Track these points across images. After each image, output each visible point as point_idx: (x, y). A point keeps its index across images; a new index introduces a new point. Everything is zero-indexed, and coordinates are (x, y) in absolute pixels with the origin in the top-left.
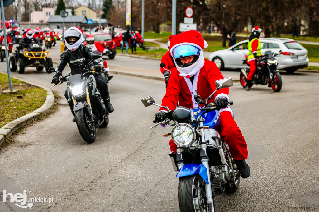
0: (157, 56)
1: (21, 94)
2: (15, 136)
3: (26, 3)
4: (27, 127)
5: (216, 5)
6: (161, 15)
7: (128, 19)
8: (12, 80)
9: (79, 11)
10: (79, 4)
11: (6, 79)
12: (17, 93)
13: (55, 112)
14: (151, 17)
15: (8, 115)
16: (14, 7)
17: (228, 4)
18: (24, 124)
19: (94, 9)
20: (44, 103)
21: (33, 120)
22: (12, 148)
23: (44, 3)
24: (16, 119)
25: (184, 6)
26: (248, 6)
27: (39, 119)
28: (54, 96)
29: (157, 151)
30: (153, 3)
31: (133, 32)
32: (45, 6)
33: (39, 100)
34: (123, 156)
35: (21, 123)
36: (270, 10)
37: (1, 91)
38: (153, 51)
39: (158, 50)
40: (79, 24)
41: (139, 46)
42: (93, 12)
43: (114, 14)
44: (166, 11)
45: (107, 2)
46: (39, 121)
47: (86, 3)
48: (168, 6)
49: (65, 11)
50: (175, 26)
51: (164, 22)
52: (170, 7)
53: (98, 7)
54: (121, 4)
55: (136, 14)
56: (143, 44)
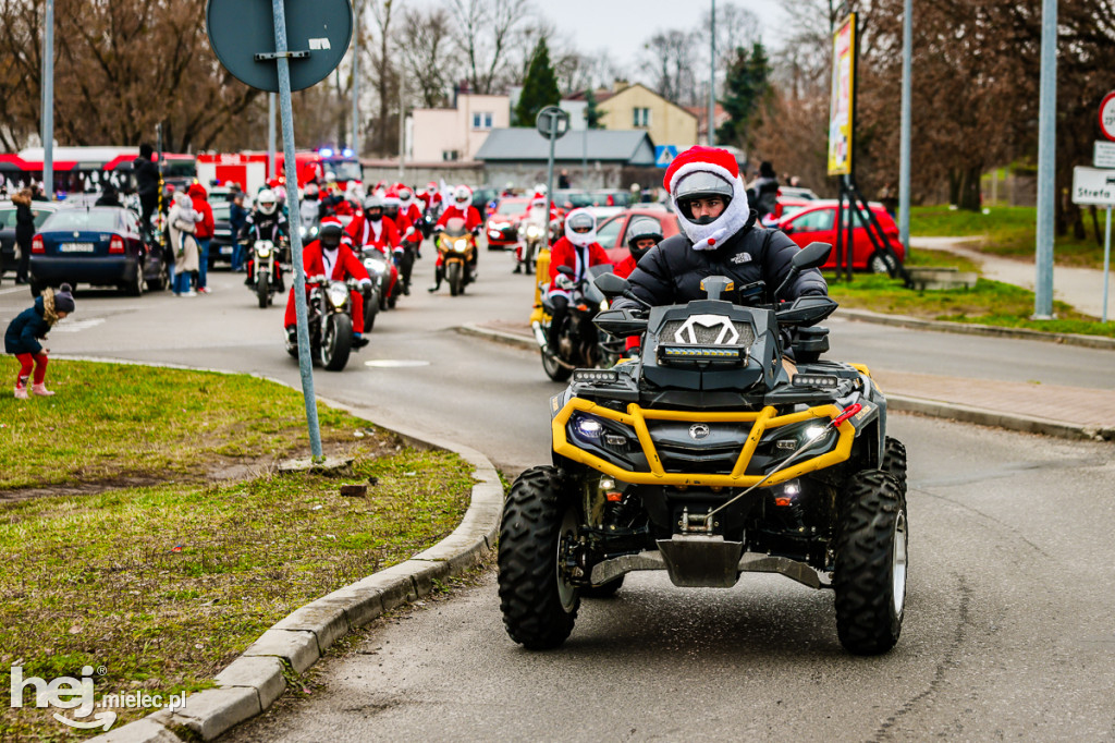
0: (969, 316)
1: (357, 478)
2: (333, 663)
3: (387, 74)
4: (383, 625)
6: (987, 128)
7: (838, 147)
8: (320, 415)
9: (617, 113)
10: (617, 80)
11: (293, 409)
12: (340, 471)
14: (944, 138)
15: (300, 571)
16: (334, 92)
18: (369, 613)
19: (685, 99)
20: (460, 521)
21: (412, 595)
22: (318, 717)
23: (463, 73)
24: (338, 587)
25: (1091, 90)
27: (437, 591)
28: (506, 492)
30: (952, 73)
31: (859, 203)
32: (470, 86)
33: (438, 508)
35: (360, 608)
37: (273, 464)
38: (947, 292)
39: (971, 287)
40: (618, 168)
41: (883, 268)
42: (680, 114)
43: (773, 121)
44: (1008, 113)
45: (743, 71)
46: (435, 597)
47: (652, 74)
48: (1018, 87)
49: (555, 111)
50: (1052, 181)
51: (1000, 160)
52: (1026, 90)
53: (705, 93)
54: (807, 77)
55: (873, 122)
56: (906, 258)
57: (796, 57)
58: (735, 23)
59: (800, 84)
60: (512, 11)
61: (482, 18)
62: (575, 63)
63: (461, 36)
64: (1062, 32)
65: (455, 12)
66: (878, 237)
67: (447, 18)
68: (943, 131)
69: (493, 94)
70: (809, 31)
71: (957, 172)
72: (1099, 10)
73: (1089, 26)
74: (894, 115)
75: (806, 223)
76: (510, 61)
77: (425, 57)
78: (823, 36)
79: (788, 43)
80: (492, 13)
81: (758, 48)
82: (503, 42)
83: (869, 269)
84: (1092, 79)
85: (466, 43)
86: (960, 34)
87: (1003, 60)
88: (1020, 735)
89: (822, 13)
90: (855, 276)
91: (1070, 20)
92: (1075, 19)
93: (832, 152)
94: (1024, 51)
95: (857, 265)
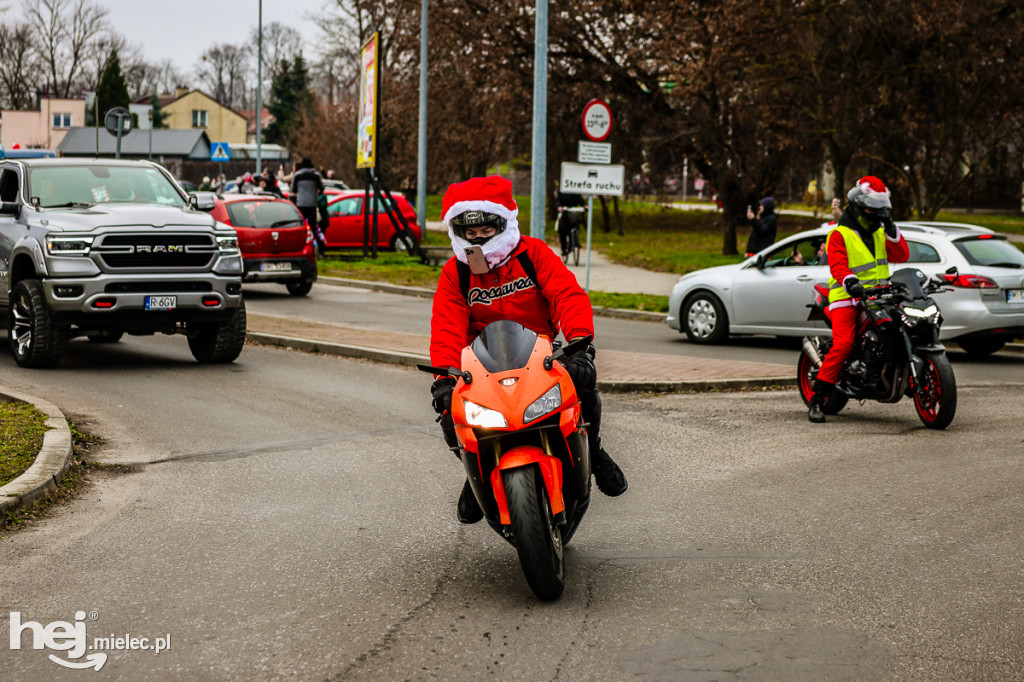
5: (700, 95)
6: (490, 130)
7: (365, 144)
9: (179, 114)
10: (179, 87)
13: (73, 498)
14: (456, 138)
17: (745, 91)
19: (237, 104)
20: (32, 462)
23: (45, 79)
25: (576, 98)
26: (820, 98)
27: (10, 522)
28: (74, 436)
29: (460, 650)
30: (462, 83)
31: (382, 192)
32: (51, 91)
33: (14, 451)
34: (329, 667)
36: (905, 118)
40: (179, 162)
41: (404, 247)
42: (232, 116)
43: (313, 123)
44: (508, 117)
45: (287, 80)
46: (9, 528)
47: (210, 82)
48: (516, 95)
49: (121, 112)
50: (543, 174)
51: (503, 157)
52: (523, 98)
53: (254, 98)
54: (341, 86)
55: (395, 124)
56: (423, 239)
57: (331, 69)
58: (279, 40)
59: (335, 91)
60: (88, 26)
61: (61, 32)
62: (143, 72)
63: (43, 48)
64: (554, 50)
65: (39, 28)
66: (398, 221)
67: (31, 32)
68: (454, 132)
69: (72, 98)
70: (342, 47)
71: (467, 167)
72: (583, 31)
73: (575, 45)
74: (413, 119)
75: (339, 208)
76: (85, 70)
77: (11, 67)
78: (354, 52)
79: (324, 57)
80: (70, 29)
81: (299, 61)
82: (80, 53)
83: (392, 248)
84: (579, 89)
85: (48, 54)
86: (469, 50)
87: (503, 72)
88: (505, 637)
89: (353, 31)
90: (379, 254)
91: (561, 41)
92: (564, 40)
93: (359, 150)
94: (522, 65)
95: (380, 244)
